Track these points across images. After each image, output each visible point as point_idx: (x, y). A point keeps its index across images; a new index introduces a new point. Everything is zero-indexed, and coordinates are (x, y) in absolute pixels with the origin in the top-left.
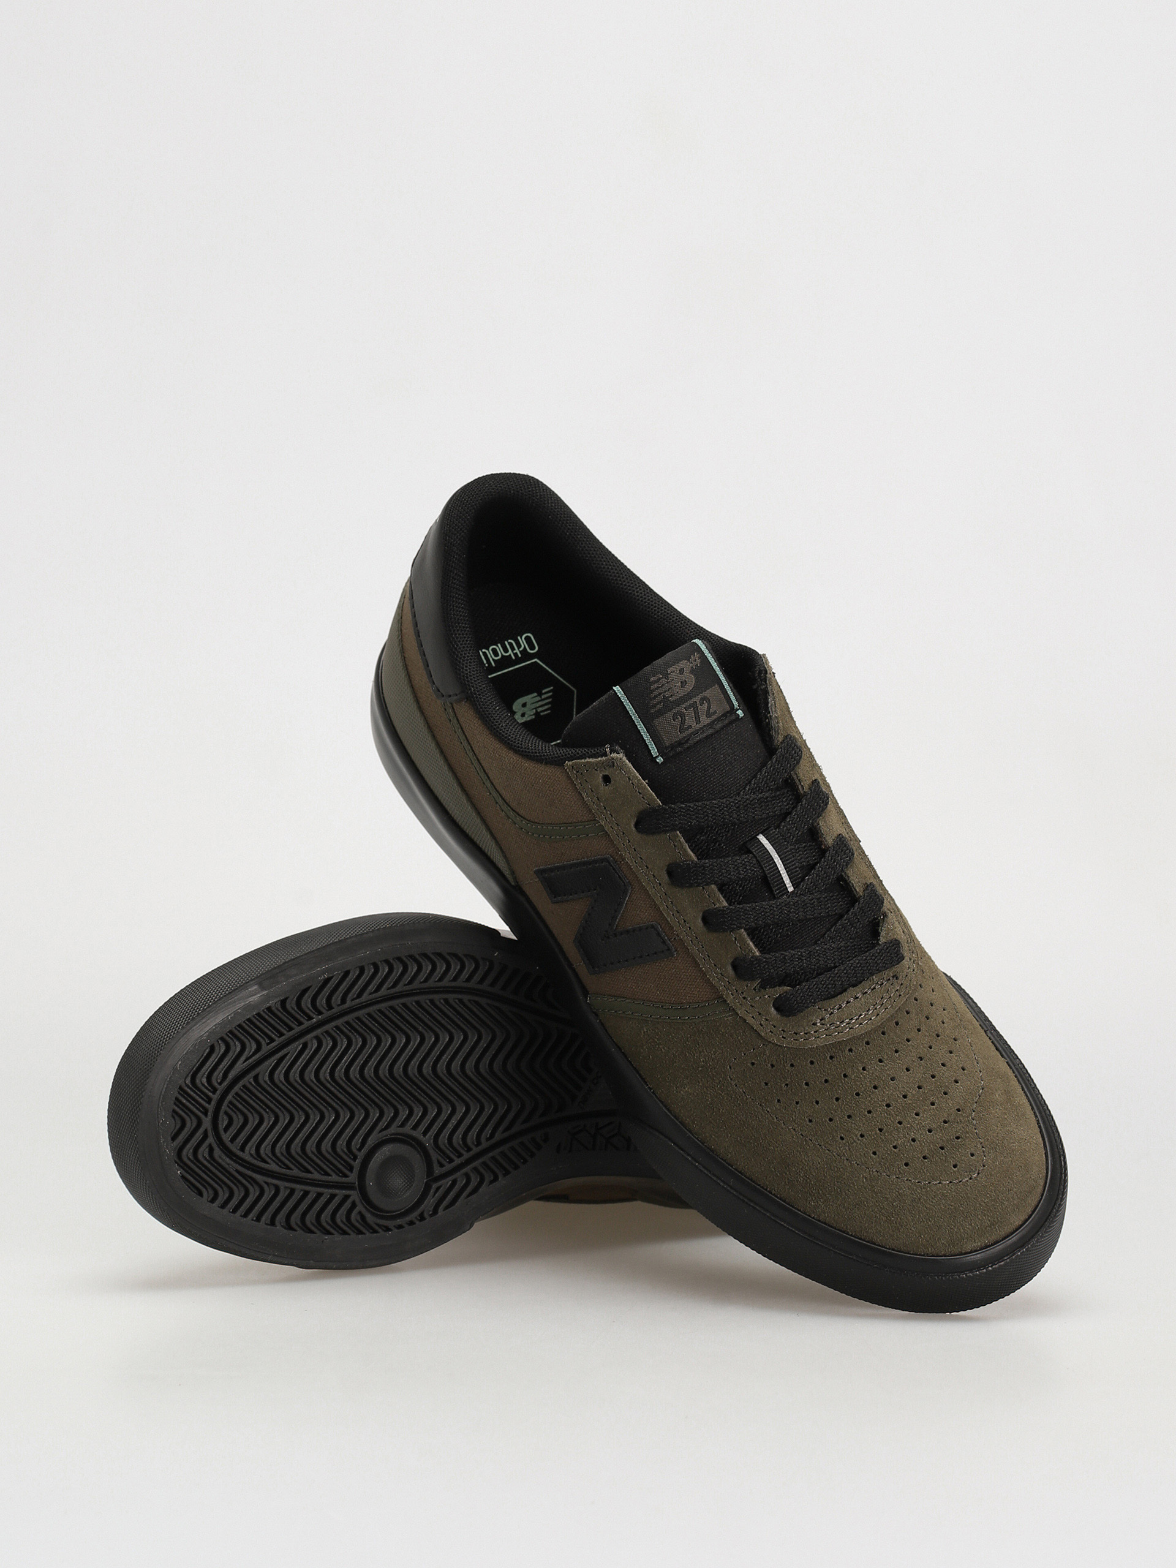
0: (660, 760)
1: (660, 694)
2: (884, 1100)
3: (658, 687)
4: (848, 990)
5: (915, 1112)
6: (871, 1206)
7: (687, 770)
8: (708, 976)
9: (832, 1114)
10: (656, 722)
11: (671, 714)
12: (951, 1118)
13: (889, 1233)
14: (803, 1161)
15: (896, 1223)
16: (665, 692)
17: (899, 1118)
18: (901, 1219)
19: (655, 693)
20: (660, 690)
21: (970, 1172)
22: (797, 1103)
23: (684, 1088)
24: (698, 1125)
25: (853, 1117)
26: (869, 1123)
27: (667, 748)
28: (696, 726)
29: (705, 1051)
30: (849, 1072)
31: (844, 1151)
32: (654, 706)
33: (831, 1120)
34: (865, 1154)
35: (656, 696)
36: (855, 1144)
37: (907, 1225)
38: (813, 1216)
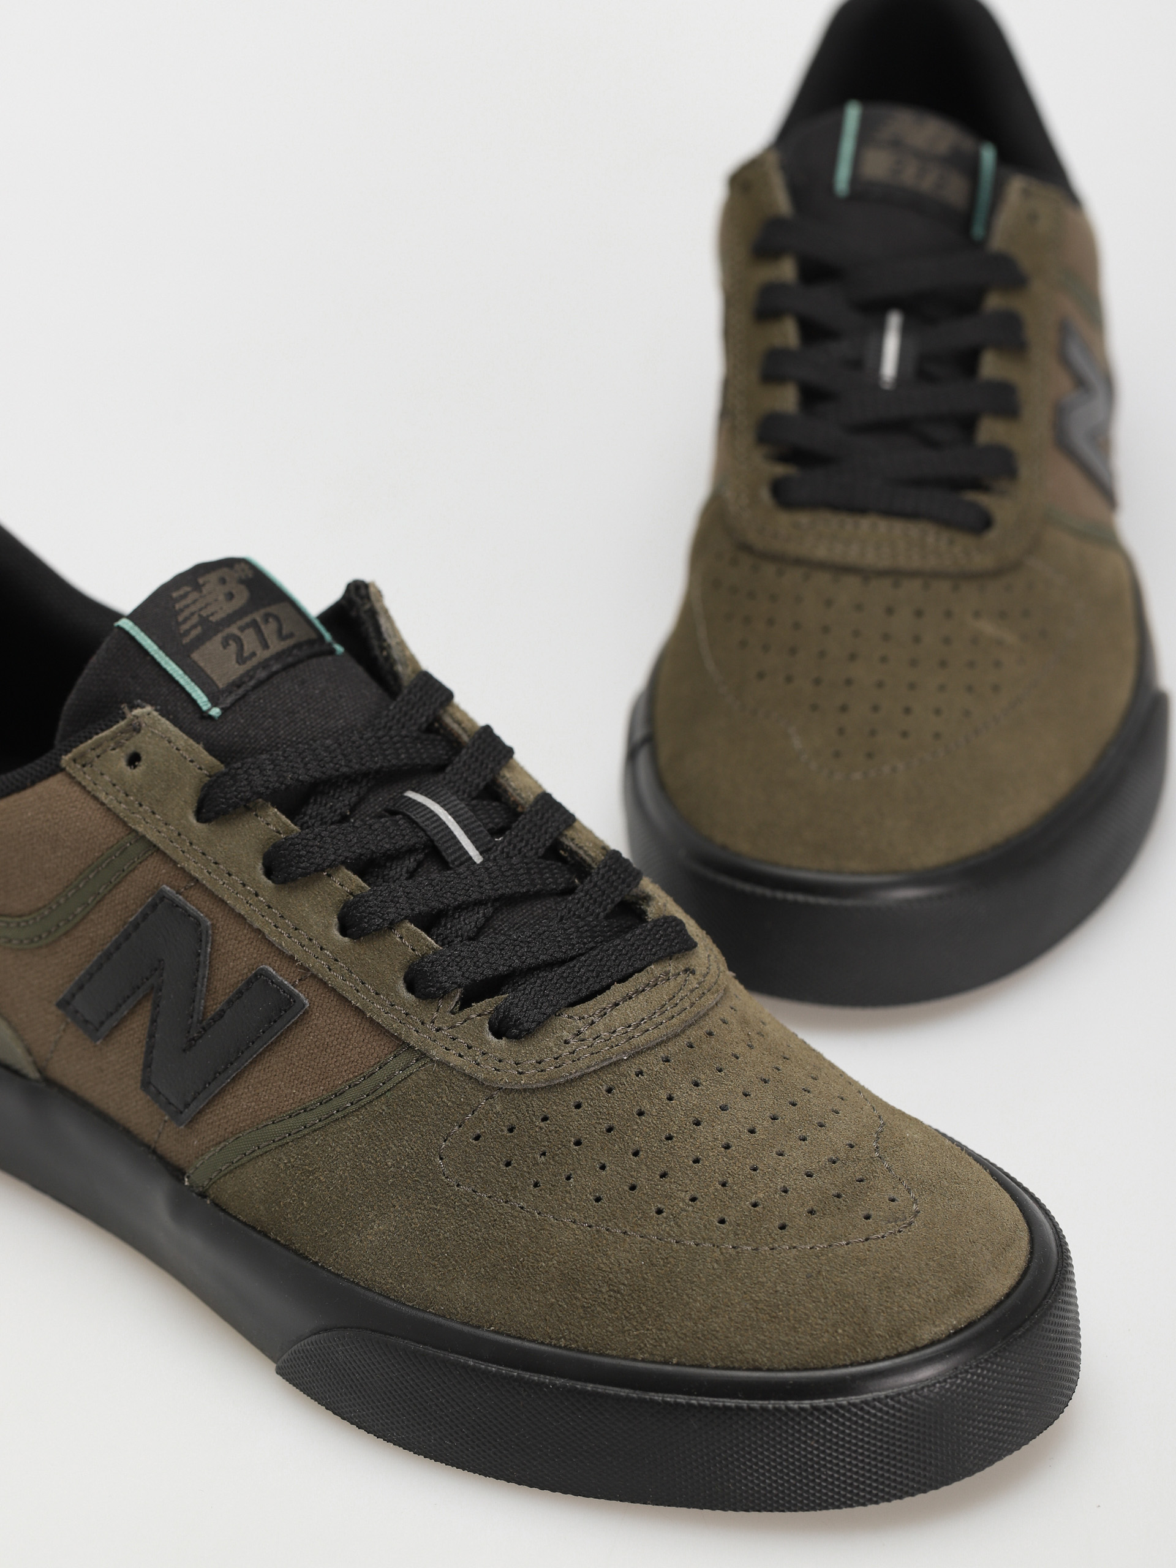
0: (216, 712)
1: (193, 614)
2: (717, 1139)
3: (187, 606)
4: (613, 987)
5: (775, 1150)
6: (739, 1303)
7: (264, 716)
8: (368, 1015)
9: (632, 1176)
10: (195, 656)
11: (219, 638)
12: (842, 1155)
13: (780, 1341)
14: (602, 1266)
15: (788, 1320)
16: (201, 610)
17: (750, 1162)
18: (795, 1311)
19: (186, 613)
20: (193, 609)
21: (896, 1222)
22: (568, 1178)
23: (372, 1228)
24: (408, 1282)
25: (670, 1173)
26: (700, 1177)
27: (222, 692)
28: (263, 655)
29: (391, 1145)
30: (646, 1105)
31: (668, 1229)
32: (187, 632)
33: (633, 1188)
34: (705, 1226)
35: (186, 620)
36: (684, 1213)
37: (808, 1319)
38: (640, 1357)
